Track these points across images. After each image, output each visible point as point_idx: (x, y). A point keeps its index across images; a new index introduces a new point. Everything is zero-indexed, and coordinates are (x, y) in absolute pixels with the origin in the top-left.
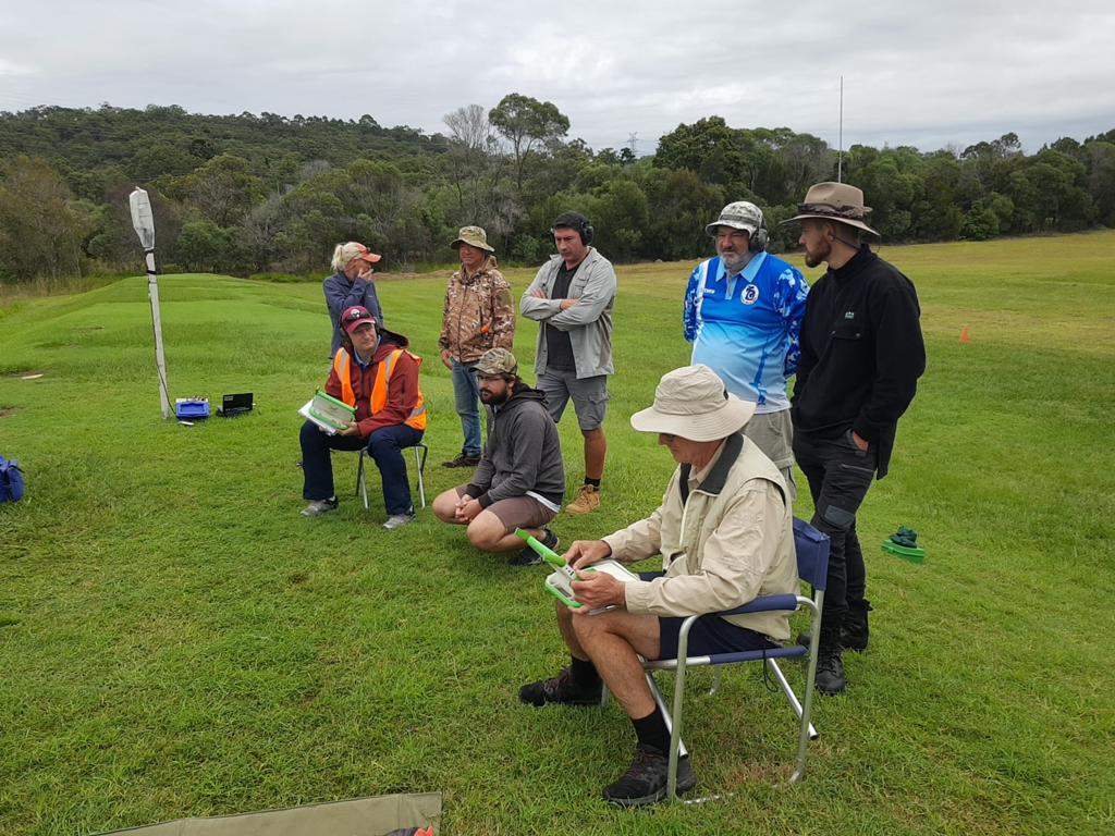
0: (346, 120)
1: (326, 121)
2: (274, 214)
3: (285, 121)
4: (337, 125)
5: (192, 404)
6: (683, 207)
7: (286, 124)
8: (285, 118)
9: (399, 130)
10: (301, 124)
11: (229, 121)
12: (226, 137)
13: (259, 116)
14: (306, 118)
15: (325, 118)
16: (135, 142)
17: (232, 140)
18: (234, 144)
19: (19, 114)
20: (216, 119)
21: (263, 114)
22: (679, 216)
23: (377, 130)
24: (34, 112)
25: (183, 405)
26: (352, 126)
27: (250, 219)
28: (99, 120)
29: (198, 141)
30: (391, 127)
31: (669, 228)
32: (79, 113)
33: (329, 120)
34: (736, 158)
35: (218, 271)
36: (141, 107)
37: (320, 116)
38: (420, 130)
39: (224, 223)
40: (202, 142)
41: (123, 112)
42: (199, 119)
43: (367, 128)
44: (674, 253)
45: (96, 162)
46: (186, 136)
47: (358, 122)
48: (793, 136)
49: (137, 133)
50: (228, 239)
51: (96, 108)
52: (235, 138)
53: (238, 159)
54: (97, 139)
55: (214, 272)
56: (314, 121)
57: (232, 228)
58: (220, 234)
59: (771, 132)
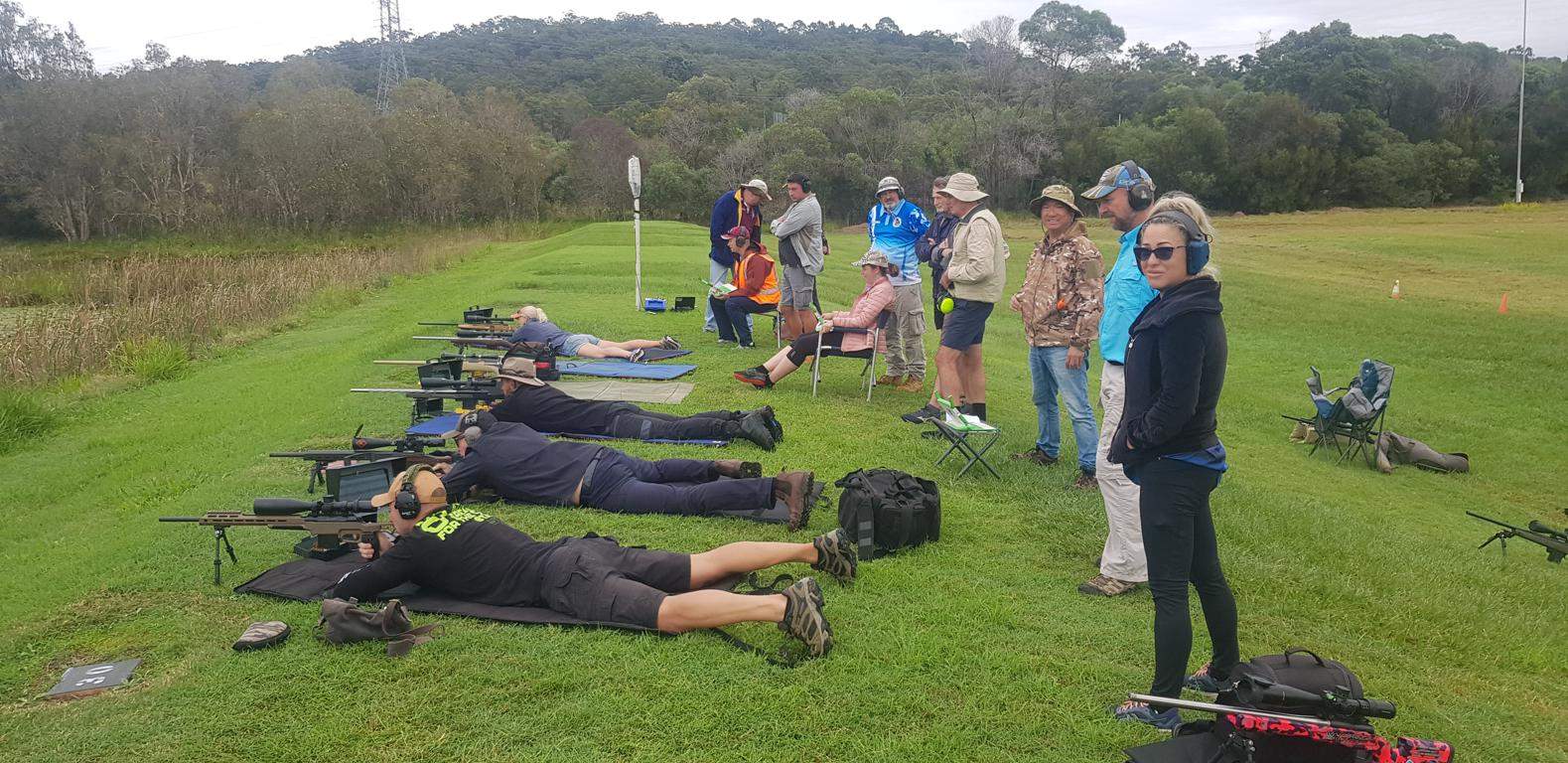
0: (859, 25)
1: (834, 27)
2: (751, 152)
3: (781, 29)
4: (847, 31)
5: (655, 302)
6: (1279, 145)
7: (782, 32)
8: (781, 25)
9: (927, 37)
10: (801, 33)
11: (714, 30)
12: (707, 51)
13: (750, 24)
14: (808, 23)
15: (832, 23)
16: (599, 59)
17: (714, 55)
18: (716, 59)
19: (474, 26)
20: (696, 30)
21: (755, 21)
22: (1271, 154)
23: (898, 38)
24: (490, 22)
25: (650, 302)
26: (865, 33)
27: (724, 159)
28: (561, 33)
29: (673, 59)
30: (916, 33)
31: (1258, 172)
32: (539, 24)
33: (837, 25)
34: (1362, 77)
35: (685, 219)
36: (610, 16)
37: (826, 22)
38: (955, 36)
39: (696, 163)
40: (679, 60)
41: (588, 22)
42: (678, 29)
43: (886, 36)
44: (1262, 204)
45: (555, 85)
46: (661, 52)
47: (873, 28)
48: (1458, 45)
49: (603, 48)
50: (699, 182)
51: (558, 17)
52: (718, 53)
53: (720, 80)
54: (558, 55)
55: (680, 220)
56: (819, 27)
57: (705, 169)
58: (690, 177)
59: (1424, 40)
